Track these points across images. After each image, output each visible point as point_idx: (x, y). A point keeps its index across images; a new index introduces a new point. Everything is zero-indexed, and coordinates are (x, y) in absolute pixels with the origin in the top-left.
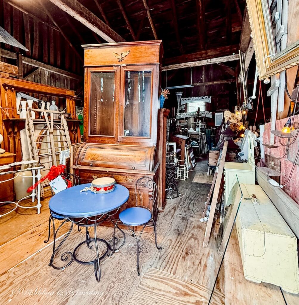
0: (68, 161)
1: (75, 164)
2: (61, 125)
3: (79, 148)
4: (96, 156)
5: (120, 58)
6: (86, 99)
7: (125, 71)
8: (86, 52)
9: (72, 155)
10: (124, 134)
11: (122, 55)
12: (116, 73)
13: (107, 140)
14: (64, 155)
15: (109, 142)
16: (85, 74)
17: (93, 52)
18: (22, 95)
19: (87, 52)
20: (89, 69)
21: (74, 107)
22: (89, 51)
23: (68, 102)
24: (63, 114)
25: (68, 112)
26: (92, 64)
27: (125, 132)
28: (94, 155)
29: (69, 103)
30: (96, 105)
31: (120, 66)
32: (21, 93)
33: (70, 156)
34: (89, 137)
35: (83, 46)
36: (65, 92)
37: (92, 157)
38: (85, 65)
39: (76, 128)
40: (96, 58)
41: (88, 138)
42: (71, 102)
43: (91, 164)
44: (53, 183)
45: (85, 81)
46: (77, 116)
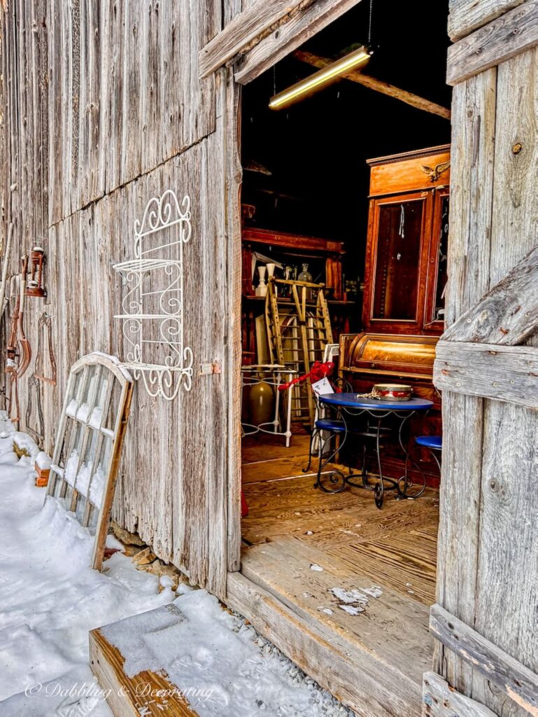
0: (336, 359)
1: (346, 364)
2: (318, 309)
3: (354, 342)
4: (382, 354)
5: (434, 175)
6: (370, 254)
7: (442, 197)
8: (374, 170)
9: (342, 351)
10: (436, 317)
11: (439, 168)
12: (425, 203)
13: (402, 327)
14: (330, 352)
15: (407, 331)
16: (370, 211)
17: (386, 169)
18: (259, 257)
19: (375, 172)
20: (376, 201)
21: (340, 274)
22: (378, 169)
23: (330, 266)
24: (321, 288)
25: (329, 285)
26: (384, 191)
27: (436, 312)
28: (379, 352)
29: (331, 268)
30: (385, 266)
31: (433, 190)
32: (257, 254)
33: (340, 353)
34: (371, 322)
35: (368, 161)
36: (325, 246)
37: (374, 355)
38: (371, 195)
39: (341, 320)
40: (390, 179)
41: (369, 324)
42: (335, 265)
43: (373, 365)
44: (317, 387)
45: (369, 224)
46: (345, 294)
